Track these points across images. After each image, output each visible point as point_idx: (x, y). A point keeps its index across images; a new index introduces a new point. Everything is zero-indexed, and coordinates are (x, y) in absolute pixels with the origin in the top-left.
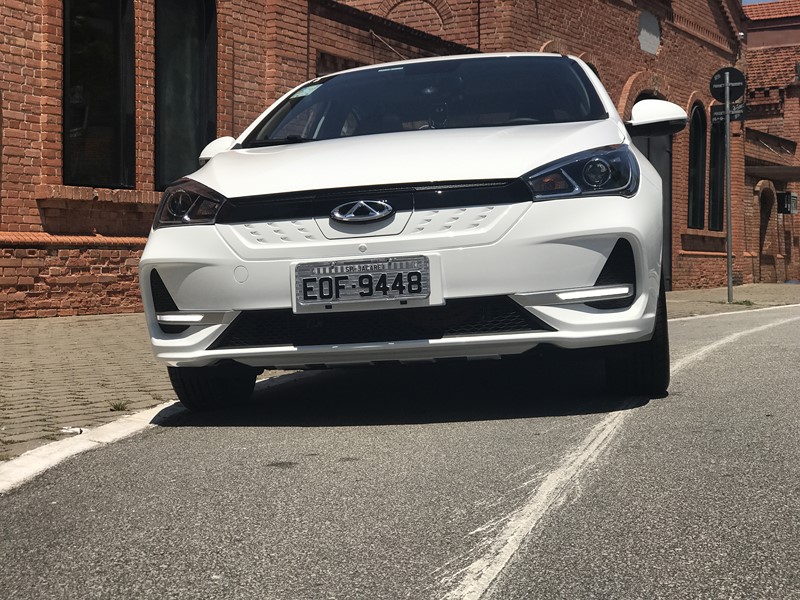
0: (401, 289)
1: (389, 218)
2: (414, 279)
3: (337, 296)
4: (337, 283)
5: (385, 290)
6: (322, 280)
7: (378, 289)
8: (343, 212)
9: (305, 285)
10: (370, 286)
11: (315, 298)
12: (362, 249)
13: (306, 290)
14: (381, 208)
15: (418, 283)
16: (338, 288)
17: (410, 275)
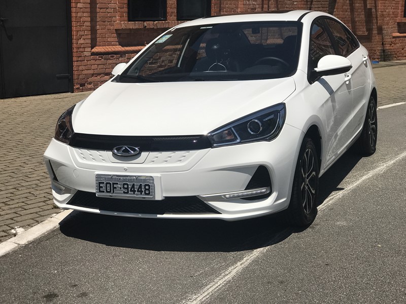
0: (141, 192)
1: (138, 155)
2: (147, 187)
3: (113, 192)
4: (113, 186)
5: (134, 191)
6: (107, 183)
7: (131, 191)
8: (118, 150)
9: (99, 185)
10: (128, 188)
11: (104, 192)
12: (126, 170)
13: (100, 187)
14: (134, 150)
15: (149, 190)
16: (114, 188)
17: (146, 185)
